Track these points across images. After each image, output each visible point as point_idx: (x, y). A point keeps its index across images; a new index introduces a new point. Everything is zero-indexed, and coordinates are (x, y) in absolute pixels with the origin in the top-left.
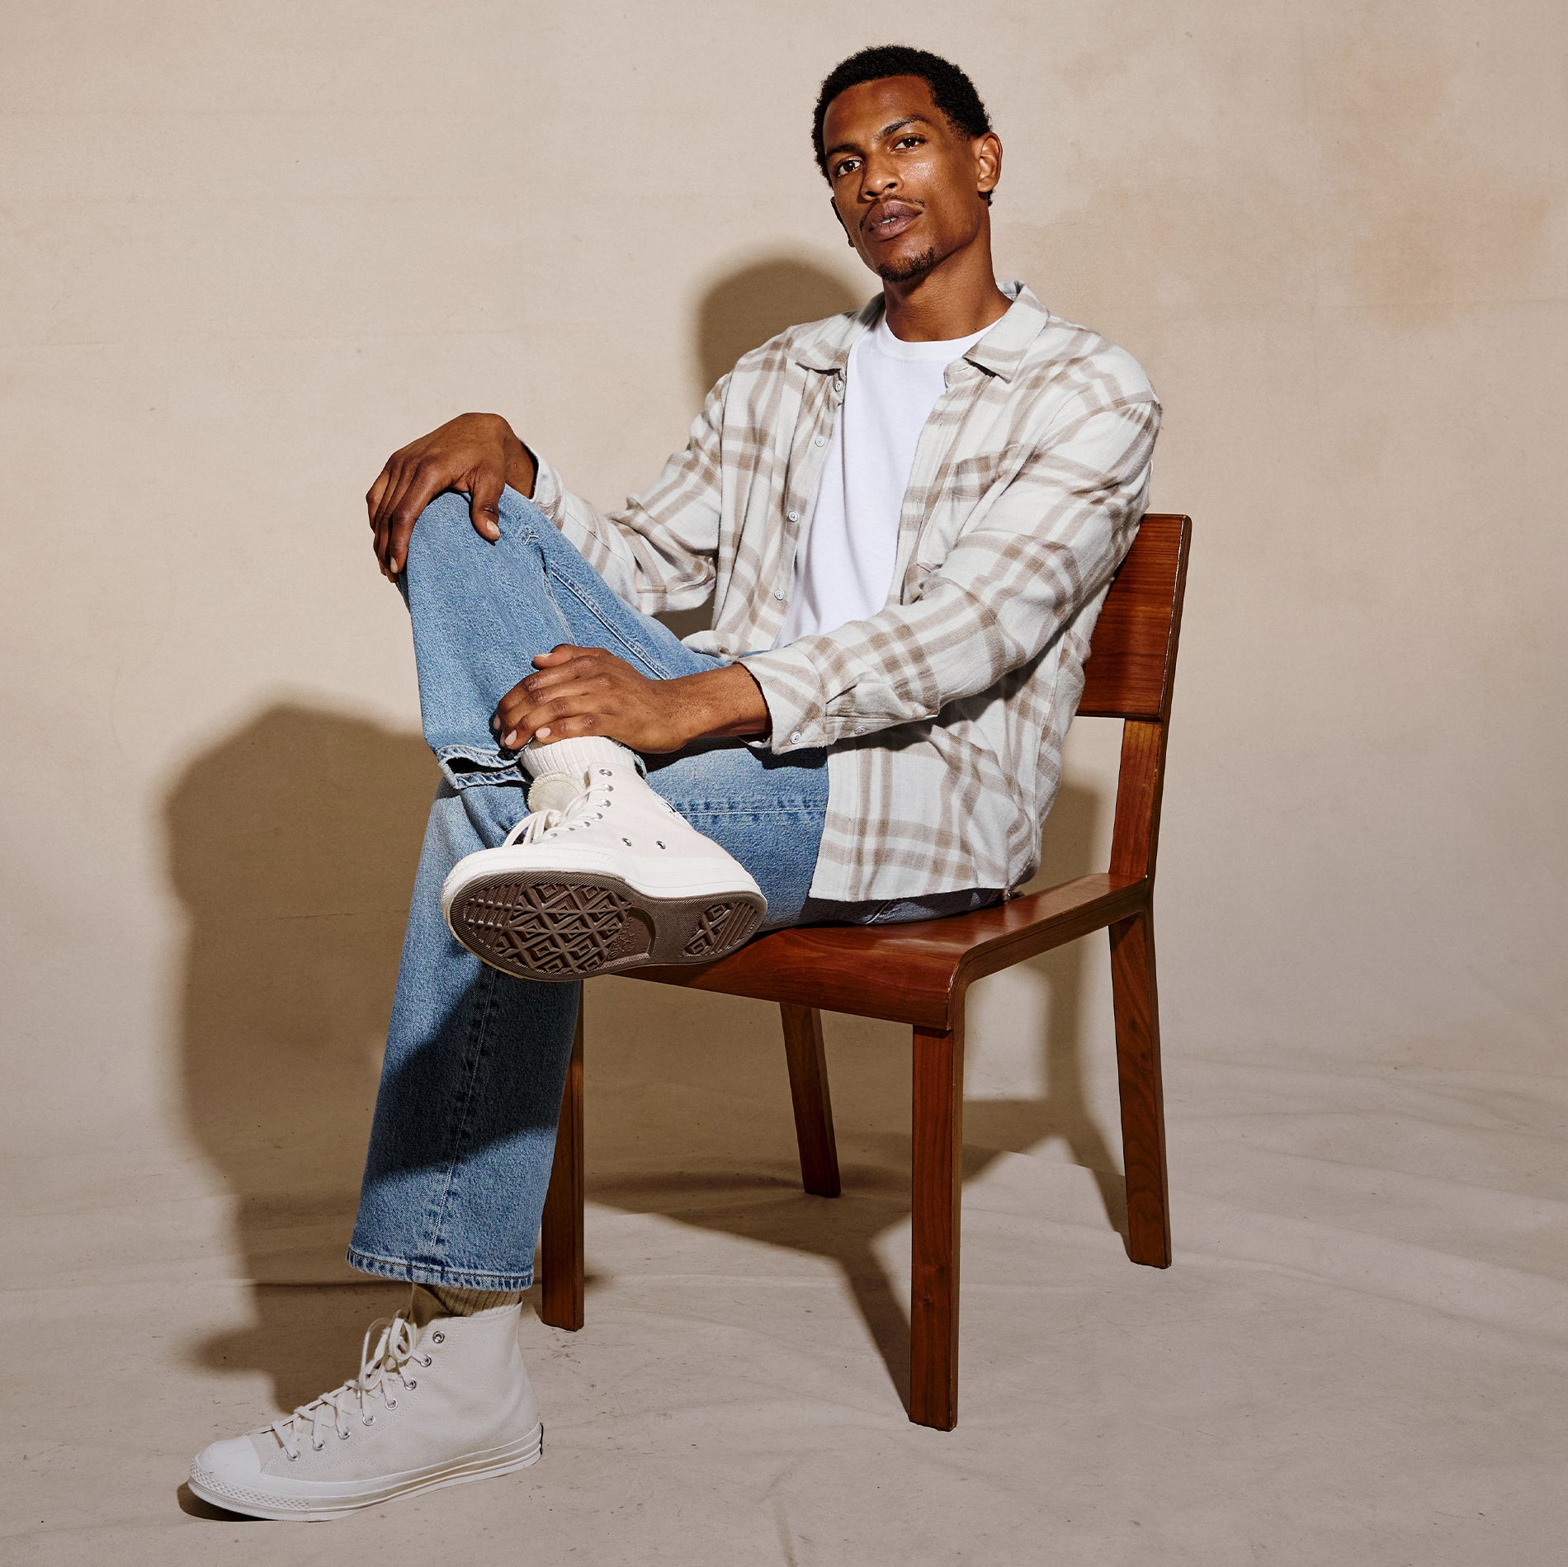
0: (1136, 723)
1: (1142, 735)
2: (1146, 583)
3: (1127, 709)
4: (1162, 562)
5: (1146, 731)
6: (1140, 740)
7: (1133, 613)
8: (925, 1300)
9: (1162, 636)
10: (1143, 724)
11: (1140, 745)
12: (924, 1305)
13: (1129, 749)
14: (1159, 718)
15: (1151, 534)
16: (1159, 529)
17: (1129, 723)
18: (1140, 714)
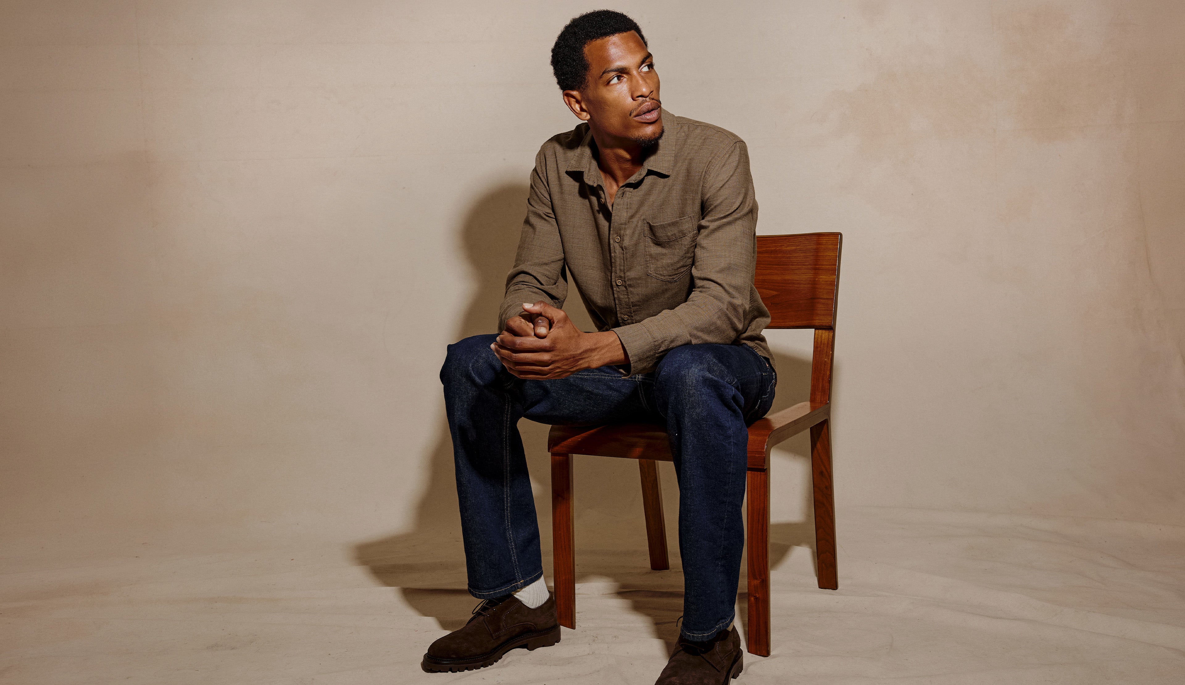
0: (820, 331)
1: (823, 336)
2: (823, 265)
3: (817, 324)
4: (830, 255)
5: (825, 334)
6: (823, 338)
7: (817, 279)
8: (755, 596)
9: (832, 290)
10: (824, 331)
11: (823, 341)
12: (754, 599)
13: (817, 343)
14: (831, 328)
15: (824, 242)
16: (828, 239)
17: (817, 331)
18: (823, 326)
